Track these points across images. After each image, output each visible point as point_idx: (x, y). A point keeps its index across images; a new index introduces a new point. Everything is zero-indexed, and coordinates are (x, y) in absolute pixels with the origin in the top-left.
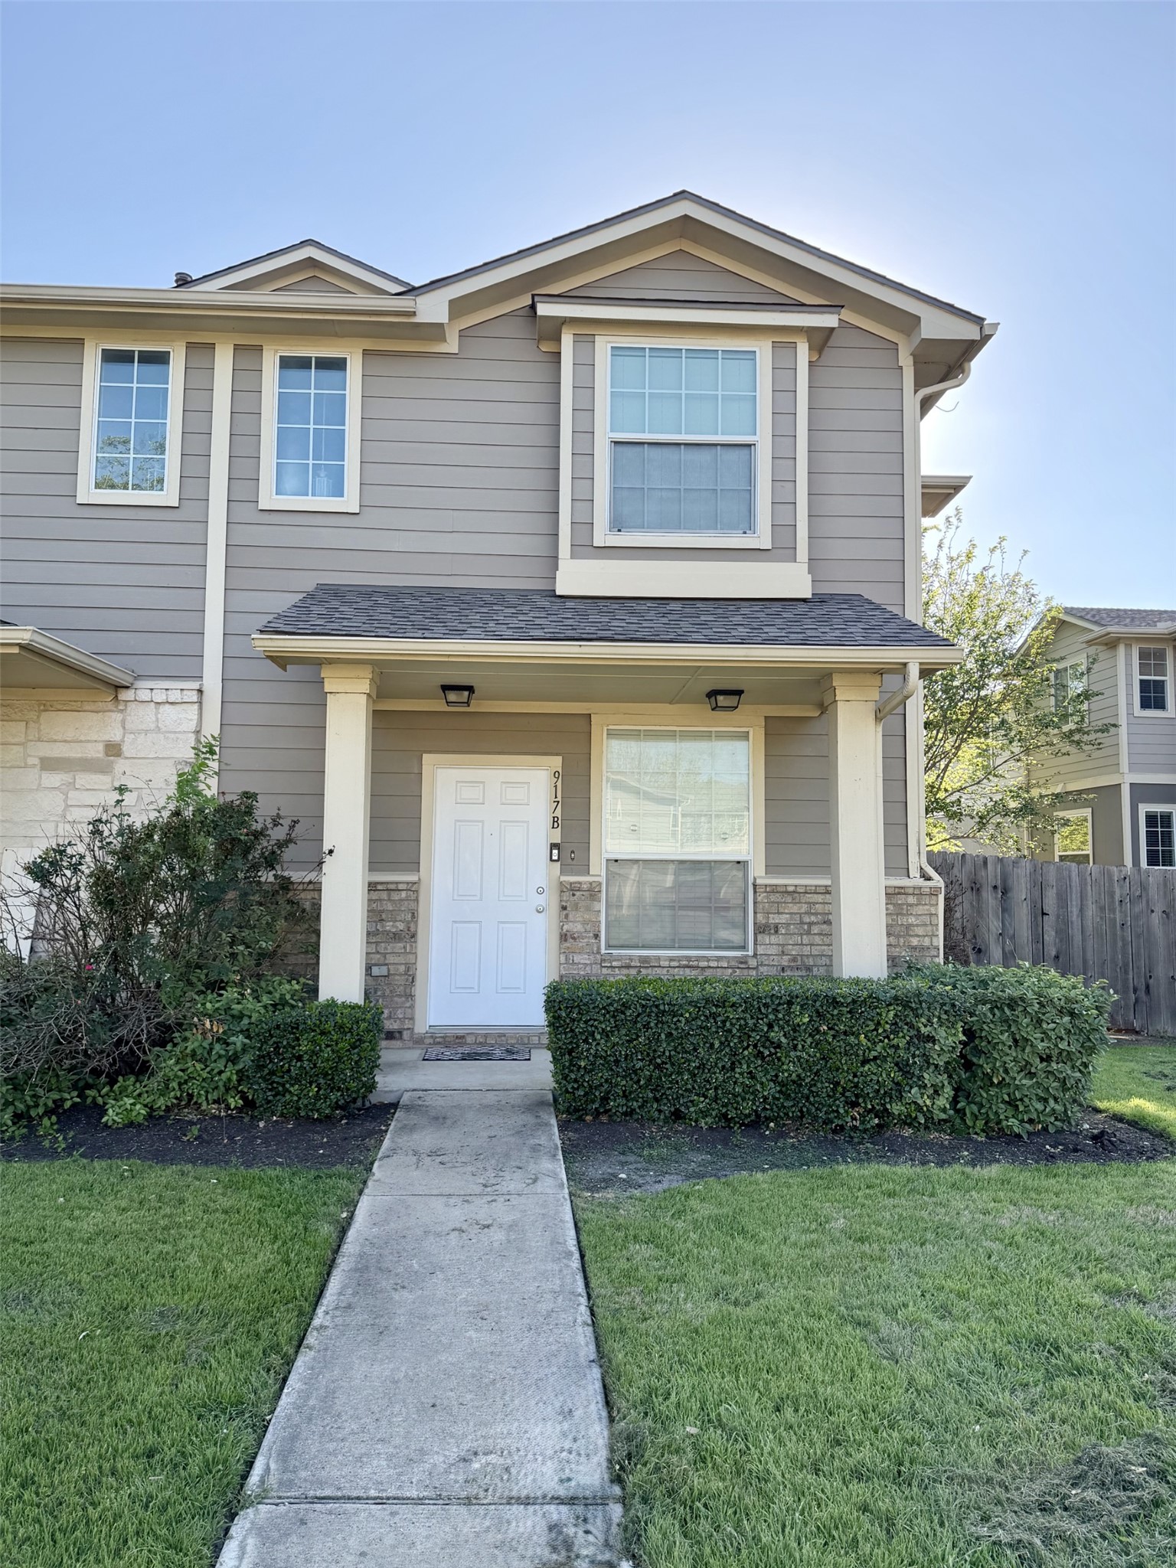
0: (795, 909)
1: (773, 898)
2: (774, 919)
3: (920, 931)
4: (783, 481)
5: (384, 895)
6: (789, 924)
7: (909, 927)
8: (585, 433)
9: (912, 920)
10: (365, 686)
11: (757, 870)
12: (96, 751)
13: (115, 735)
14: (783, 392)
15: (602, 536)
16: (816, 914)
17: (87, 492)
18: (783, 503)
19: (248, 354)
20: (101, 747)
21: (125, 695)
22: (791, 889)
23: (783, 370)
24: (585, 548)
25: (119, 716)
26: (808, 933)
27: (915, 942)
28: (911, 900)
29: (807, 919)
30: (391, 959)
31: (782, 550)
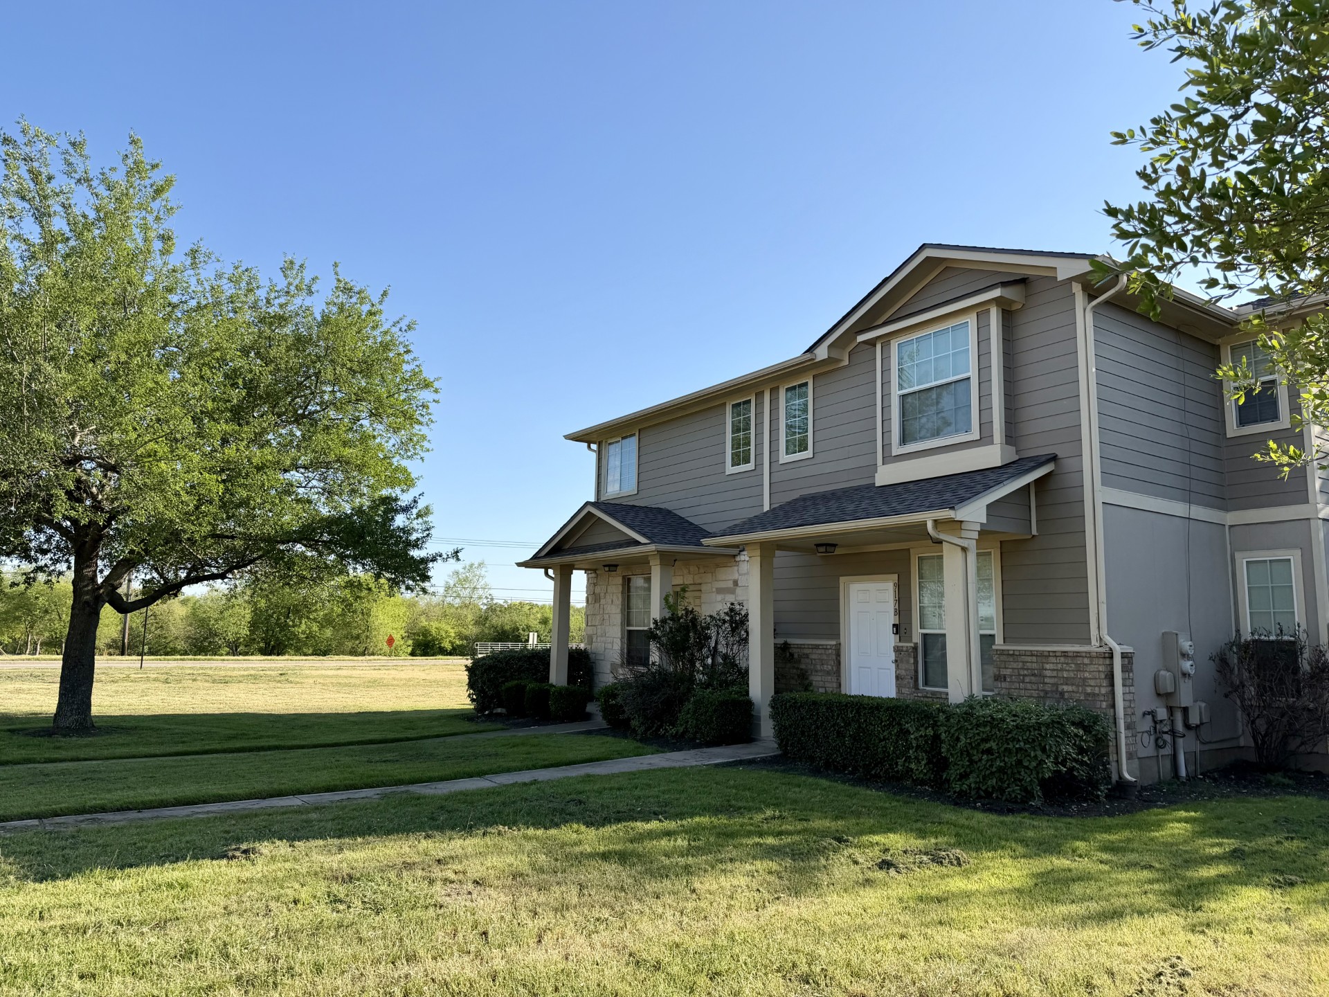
0: (1015, 665)
1: (1003, 658)
2: (1004, 672)
3: (1092, 683)
4: (984, 396)
5: (823, 651)
6: (1011, 676)
7: (1085, 679)
8: (886, 396)
9: (1087, 675)
10: (758, 552)
11: (999, 640)
12: (730, 584)
13: (736, 576)
14: (982, 341)
15: (896, 450)
16: (1028, 669)
17: (730, 469)
18: (984, 410)
19: (774, 391)
20: (731, 582)
21: (738, 559)
22: (1012, 652)
23: (982, 328)
24: (888, 459)
25: (736, 568)
26: (1023, 682)
27: (1089, 690)
28: (1086, 661)
29: (1022, 672)
30: (827, 685)
31: (985, 439)
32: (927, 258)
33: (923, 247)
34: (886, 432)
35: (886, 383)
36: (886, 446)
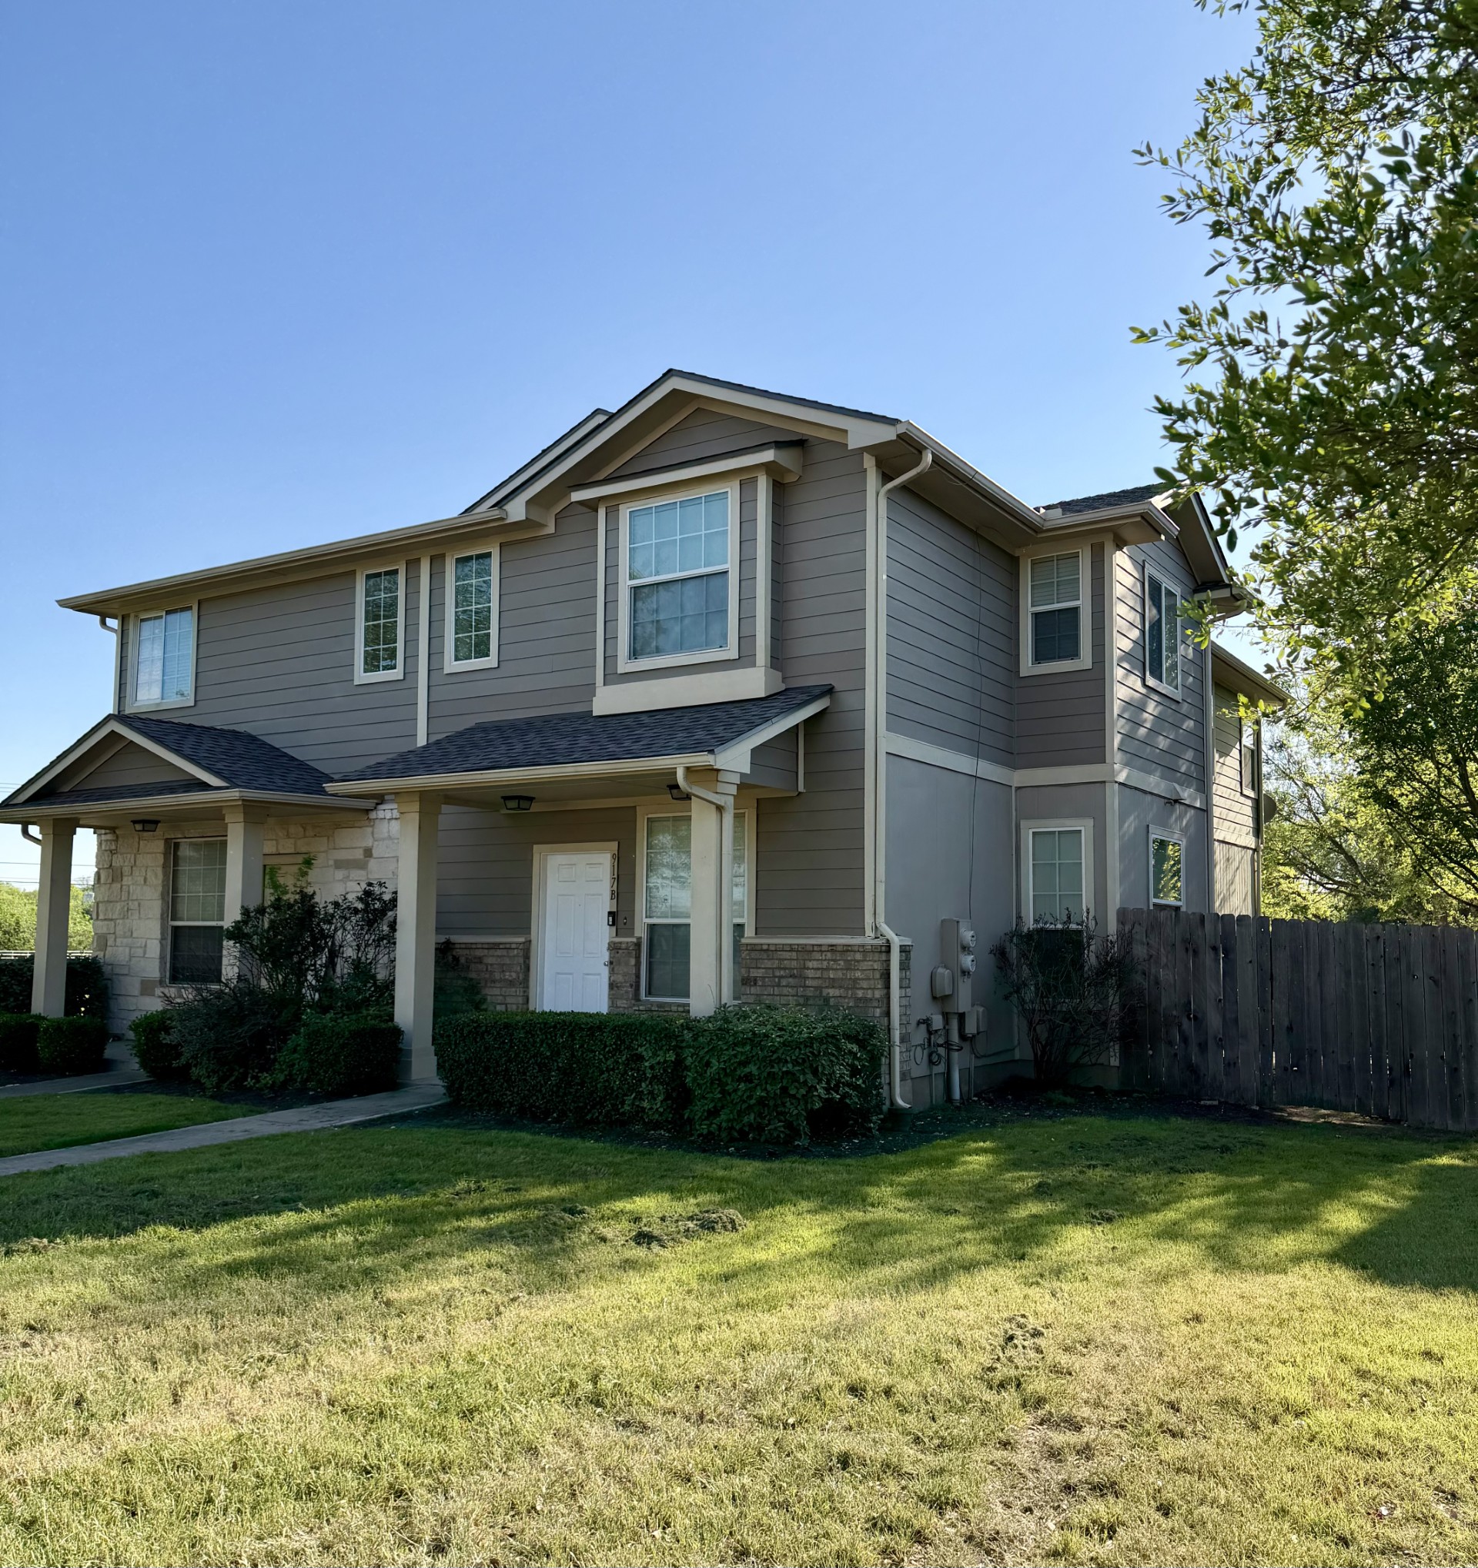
0: (769, 964)
1: (754, 955)
2: (754, 973)
3: (865, 985)
4: (746, 599)
5: (504, 952)
6: (763, 978)
7: (856, 980)
8: (611, 585)
9: (858, 974)
10: (416, 807)
11: (750, 931)
12: (359, 854)
13: (369, 843)
14: (747, 522)
15: (624, 665)
16: (785, 969)
17: (361, 676)
18: (746, 618)
19: (437, 560)
20: (361, 851)
21: (373, 815)
22: (765, 947)
23: (747, 503)
24: (613, 677)
25: (370, 830)
26: (779, 985)
27: (860, 994)
28: (858, 956)
29: (777, 973)
30: (509, 1000)
31: (744, 659)
32: (674, 391)
33: (670, 373)
34: (610, 639)
35: (611, 567)
36: (610, 659)
